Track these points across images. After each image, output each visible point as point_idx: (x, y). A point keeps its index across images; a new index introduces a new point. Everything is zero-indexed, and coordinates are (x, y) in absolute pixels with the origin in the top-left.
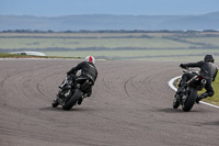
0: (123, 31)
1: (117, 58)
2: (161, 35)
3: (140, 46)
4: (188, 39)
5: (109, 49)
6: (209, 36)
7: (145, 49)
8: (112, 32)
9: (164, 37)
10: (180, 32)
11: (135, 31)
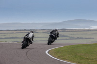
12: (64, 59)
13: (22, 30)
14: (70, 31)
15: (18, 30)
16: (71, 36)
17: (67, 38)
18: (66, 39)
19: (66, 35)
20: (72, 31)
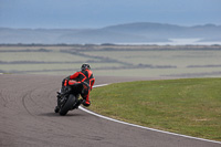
0: (20, 45)
1: (14, 72)
2: (59, 48)
3: (38, 59)
4: (86, 53)
5: (6, 63)
6: (107, 50)
7: (43, 63)
8: (9, 45)
9: (61, 51)
10: (77, 45)
11: (33, 45)
12: (108, 114)
13: (14, 45)
16: (124, 60)
17: (117, 65)
18: (114, 68)
19: (114, 58)
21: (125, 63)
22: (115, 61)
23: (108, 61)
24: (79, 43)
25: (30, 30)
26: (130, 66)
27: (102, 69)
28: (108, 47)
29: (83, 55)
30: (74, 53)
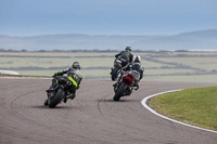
0: (96, 51)
4: (160, 59)
6: (180, 56)
10: (152, 52)
12: (181, 119)
13: (90, 51)
14: (196, 56)
15: (80, 51)
16: (197, 66)
17: (190, 71)
18: (188, 74)
19: (188, 64)
20: (201, 56)
21: (198, 69)
22: (188, 67)
23: (181, 67)
24: (154, 49)
25: (106, 36)
26: (204, 72)
27: (176, 74)
28: (182, 54)
29: (157, 61)
30: (148, 59)
